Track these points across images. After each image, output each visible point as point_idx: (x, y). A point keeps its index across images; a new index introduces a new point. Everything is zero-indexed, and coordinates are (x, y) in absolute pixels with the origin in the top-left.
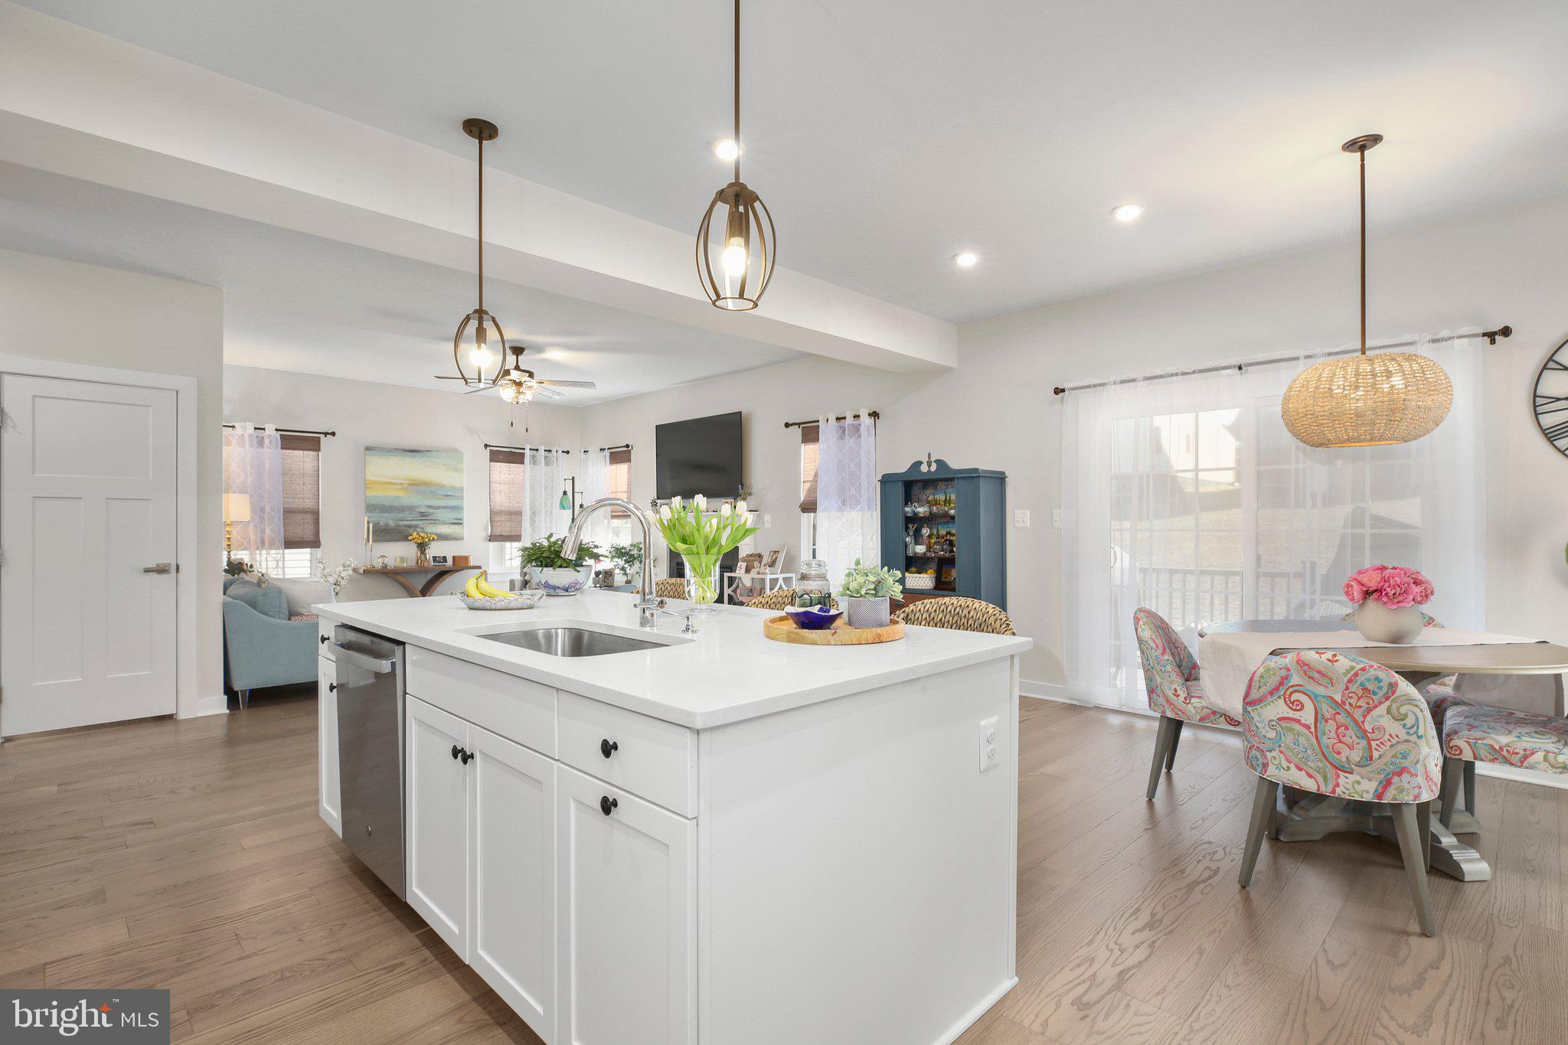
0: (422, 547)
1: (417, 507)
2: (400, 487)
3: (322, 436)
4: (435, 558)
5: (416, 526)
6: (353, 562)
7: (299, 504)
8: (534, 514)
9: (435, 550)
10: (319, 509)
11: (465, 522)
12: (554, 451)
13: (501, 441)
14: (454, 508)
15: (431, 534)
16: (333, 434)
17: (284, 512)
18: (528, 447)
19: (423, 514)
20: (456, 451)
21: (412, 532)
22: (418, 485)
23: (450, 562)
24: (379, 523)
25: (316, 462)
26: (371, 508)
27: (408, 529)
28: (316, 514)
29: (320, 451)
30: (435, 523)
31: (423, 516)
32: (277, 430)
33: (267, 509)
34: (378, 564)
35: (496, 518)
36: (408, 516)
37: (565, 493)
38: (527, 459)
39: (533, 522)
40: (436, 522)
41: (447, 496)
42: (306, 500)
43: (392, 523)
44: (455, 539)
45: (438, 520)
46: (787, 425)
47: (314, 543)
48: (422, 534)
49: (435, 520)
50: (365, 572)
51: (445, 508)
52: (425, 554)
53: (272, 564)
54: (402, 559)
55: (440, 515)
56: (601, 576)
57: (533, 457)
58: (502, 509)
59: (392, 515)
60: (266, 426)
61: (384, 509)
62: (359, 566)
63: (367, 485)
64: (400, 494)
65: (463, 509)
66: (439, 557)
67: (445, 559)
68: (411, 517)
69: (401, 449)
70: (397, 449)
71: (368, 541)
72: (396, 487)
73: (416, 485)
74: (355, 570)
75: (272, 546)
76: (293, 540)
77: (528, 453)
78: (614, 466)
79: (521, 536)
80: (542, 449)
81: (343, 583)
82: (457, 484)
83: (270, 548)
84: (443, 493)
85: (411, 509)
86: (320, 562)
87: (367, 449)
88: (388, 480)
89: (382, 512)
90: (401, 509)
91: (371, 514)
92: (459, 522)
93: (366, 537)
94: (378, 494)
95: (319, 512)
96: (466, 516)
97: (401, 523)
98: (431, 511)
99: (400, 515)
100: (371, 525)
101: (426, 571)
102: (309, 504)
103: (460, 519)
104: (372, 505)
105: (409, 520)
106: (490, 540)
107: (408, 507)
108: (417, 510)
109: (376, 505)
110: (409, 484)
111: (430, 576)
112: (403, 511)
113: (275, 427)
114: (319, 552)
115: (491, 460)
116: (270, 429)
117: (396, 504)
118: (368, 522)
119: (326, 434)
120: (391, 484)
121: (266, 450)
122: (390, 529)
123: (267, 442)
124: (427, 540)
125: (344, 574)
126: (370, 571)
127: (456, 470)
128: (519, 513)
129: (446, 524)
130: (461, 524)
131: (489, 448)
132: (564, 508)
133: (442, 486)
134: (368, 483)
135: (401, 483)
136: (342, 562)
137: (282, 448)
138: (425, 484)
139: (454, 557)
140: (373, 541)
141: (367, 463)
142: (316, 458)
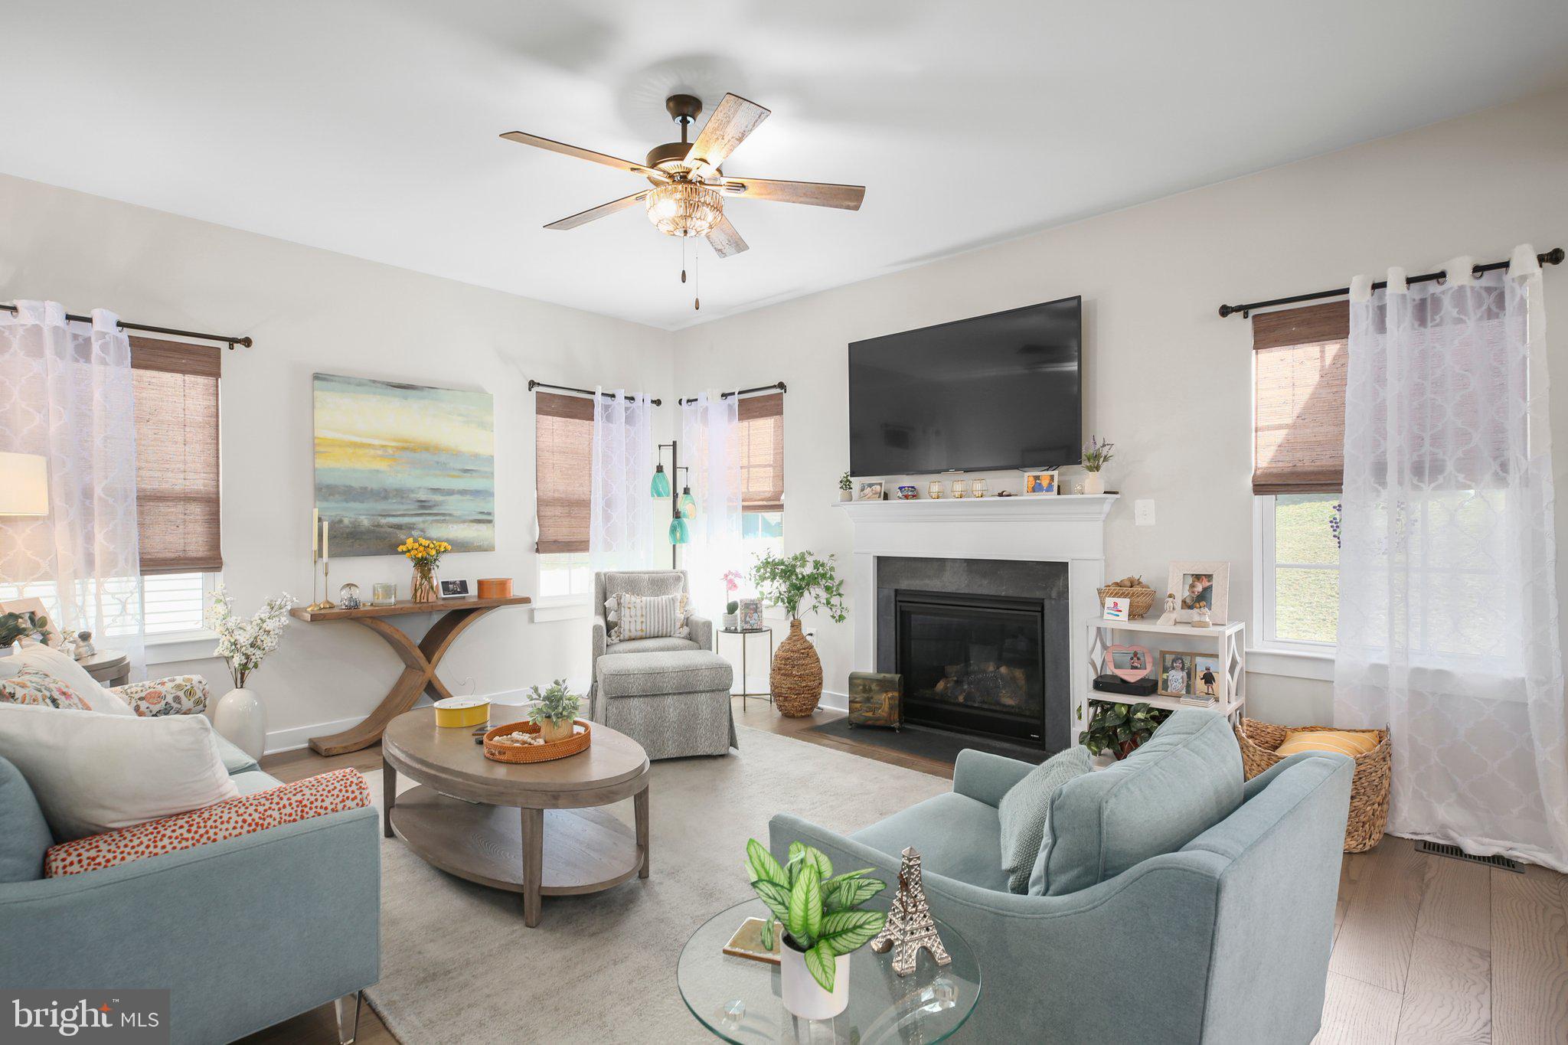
0: (424, 565)
1: (412, 491)
2: (380, 452)
3: (224, 346)
4: (445, 584)
5: (411, 527)
6: (292, 601)
7: (175, 482)
8: (609, 504)
9: (447, 569)
10: (218, 493)
11: (497, 519)
12: (638, 400)
13: (552, 376)
14: (476, 493)
15: (439, 540)
16: (247, 342)
17: (138, 498)
18: (599, 391)
19: (423, 505)
20: (480, 391)
21: (403, 537)
22: (414, 450)
23: (473, 590)
24: (341, 521)
25: (213, 398)
26: (324, 491)
27: (398, 532)
28: (212, 503)
29: (220, 376)
30: (444, 521)
31: (423, 507)
32: (119, 324)
33: (98, 491)
34: (339, 598)
35: (548, 511)
36: (396, 507)
37: (660, 469)
38: (598, 411)
39: (607, 518)
40: (445, 518)
41: (466, 471)
42: (191, 476)
43: (366, 522)
44: (480, 549)
45: (450, 515)
46: (1225, 311)
47: (211, 562)
48: (426, 543)
49: (444, 515)
50: (315, 618)
51: (463, 492)
52: (429, 580)
53: (111, 609)
54: (388, 590)
55: (455, 505)
56: (738, 612)
57: (606, 408)
58: (556, 495)
59: (365, 506)
60: (95, 314)
61: (350, 494)
62: (303, 605)
63: (316, 447)
64: (382, 465)
65: (492, 495)
66: (454, 583)
67: (463, 586)
68: (400, 508)
69: (383, 383)
70: (374, 382)
71: (320, 555)
72: (372, 452)
73: (411, 451)
74: (293, 613)
75: (111, 567)
76: (161, 556)
77: (598, 399)
78: (745, 423)
79: (588, 541)
80: (621, 394)
81: (268, 642)
82: (483, 451)
83: (106, 574)
84: (459, 466)
85: (401, 494)
86: (219, 601)
87: (317, 377)
88: (358, 440)
89: (346, 501)
90: (384, 494)
91: (325, 504)
92: (485, 519)
93: (315, 547)
94: (341, 467)
95: (218, 498)
96: (499, 507)
97: (383, 521)
98: (438, 498)
99: (381, 506)
100: (326, 525)
101: (430, 609)
102: (198, 483)
103: (489, 514)
104: (328, 487)
105: (397, 514)
106: (537, 551)
107: (396, 490)
108: (412, 496)
109: (336, 486)
110: (397, 448)
111: (436, 618)
112: (386, 498)
113: (116, 317)
114: (219, 577)
115: (540, 411)
116: (104, 320)
117: (375, 486)
118: (320, 520)
119: (232, 342)
120: (363, 446)
121: (95, 368)
122: (362, 533)
123: (96, 347)
124: (433, 552)
125: (269, 625)
126: (324, 615)
127: (483, 425)
128: (584, 504)
129: (464, 522)
130: (490, 522)
131: (536, 389)
132: (659, 495)
133: (457, 454)
134: (319, 445)
135: (383, 446)
136: (267, 598)
137: (133, 366)
138: (426, 448)
139: (481, 583)
140: (330, 556)
141: (317, 405)
142: (212, 390)
